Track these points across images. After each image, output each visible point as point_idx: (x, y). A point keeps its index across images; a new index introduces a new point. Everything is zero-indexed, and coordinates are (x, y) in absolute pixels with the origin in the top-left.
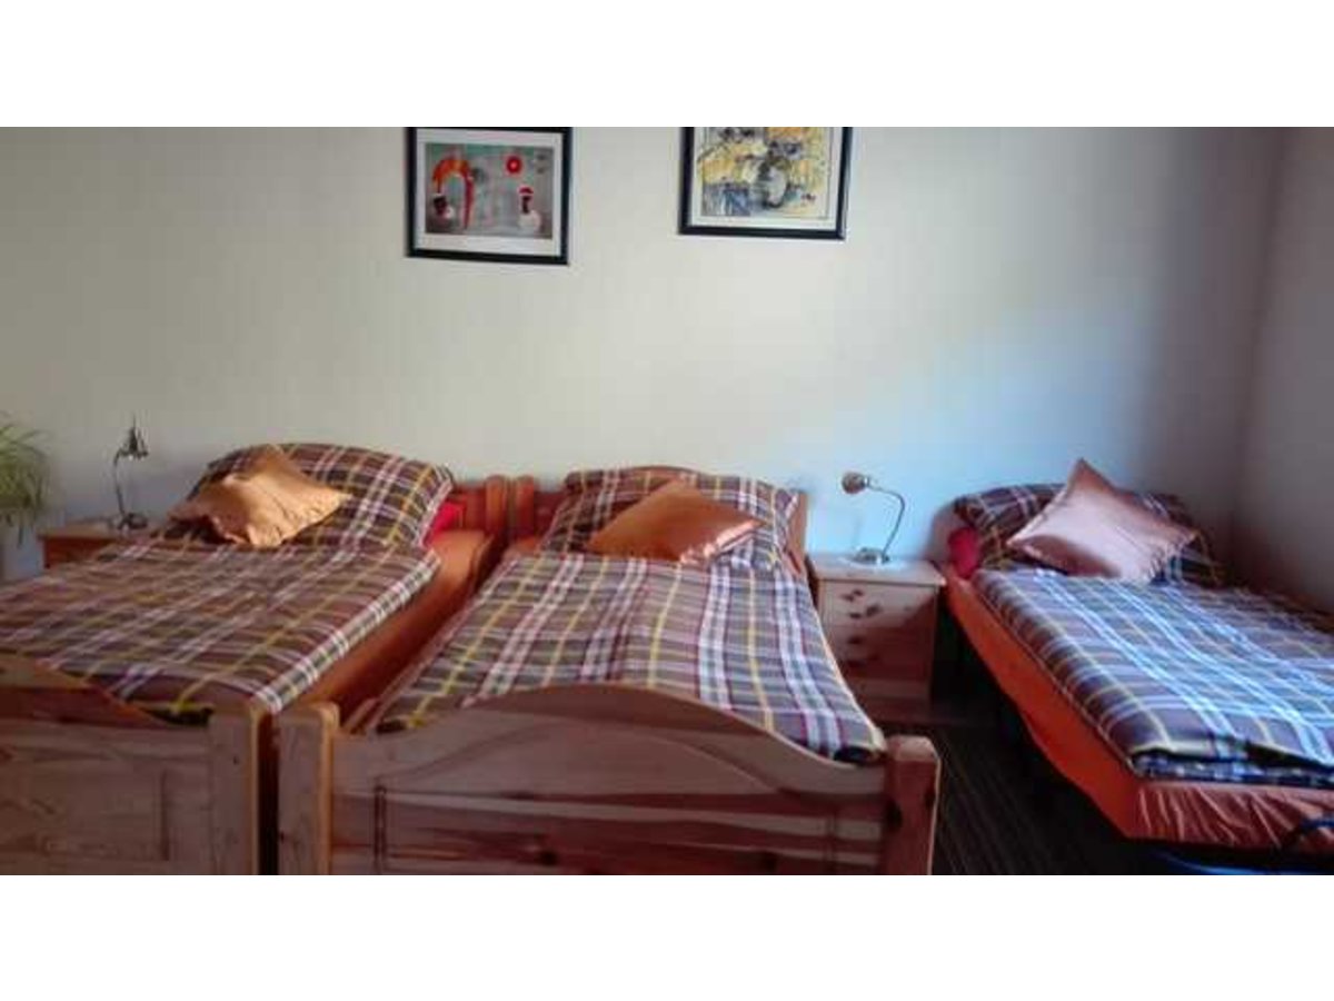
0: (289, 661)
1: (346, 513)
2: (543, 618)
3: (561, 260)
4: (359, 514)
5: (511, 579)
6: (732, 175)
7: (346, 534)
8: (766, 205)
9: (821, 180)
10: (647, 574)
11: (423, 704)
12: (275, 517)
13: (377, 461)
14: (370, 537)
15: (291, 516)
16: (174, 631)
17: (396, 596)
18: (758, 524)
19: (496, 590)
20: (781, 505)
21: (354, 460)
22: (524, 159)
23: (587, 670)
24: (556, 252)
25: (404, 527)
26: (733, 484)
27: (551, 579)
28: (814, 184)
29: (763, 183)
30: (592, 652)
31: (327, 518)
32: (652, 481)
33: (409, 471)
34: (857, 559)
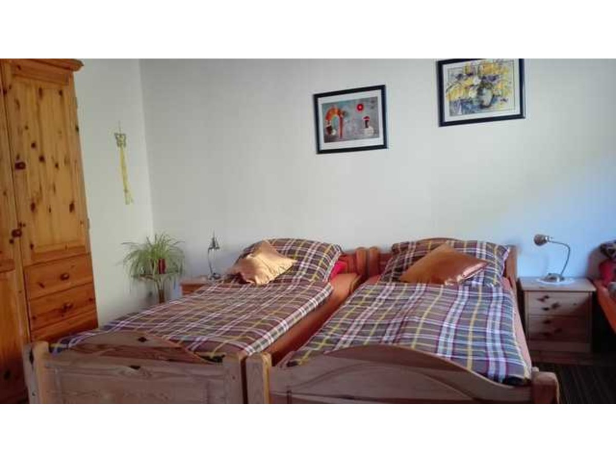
0: (261, 334)
1: (295, 268)
2: (370, 314)
3: (384, 146)
4: (300, 269)
5: (360, 295)
6: (463, 96)
7: (295, 277)
8: (482, 107)
9: (509, 91)
10: (425, 291)
11: (308, 354)
12: (266, 272)
13: (308, 245)
14: (305, 278)
15: (273, 271)
16: (218, 322)
17: (312, 304)
18: (486, 264)
19: (352, 301)
20: (501, 254)
21: (298, 245)
22: (365, 104)
23: (385, 338)
24: (382, 143)
25: (319, 273)
26: (473, 245)
27: (378, 294)
28: (506, 94)
29: (480, 97)
30: (389, 329)
31: (288, 270)
32: (432, 246)
33: (322, 248)
34: (546, 279)
